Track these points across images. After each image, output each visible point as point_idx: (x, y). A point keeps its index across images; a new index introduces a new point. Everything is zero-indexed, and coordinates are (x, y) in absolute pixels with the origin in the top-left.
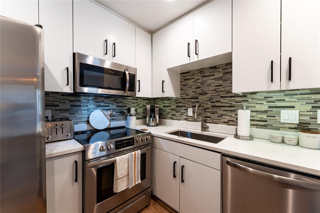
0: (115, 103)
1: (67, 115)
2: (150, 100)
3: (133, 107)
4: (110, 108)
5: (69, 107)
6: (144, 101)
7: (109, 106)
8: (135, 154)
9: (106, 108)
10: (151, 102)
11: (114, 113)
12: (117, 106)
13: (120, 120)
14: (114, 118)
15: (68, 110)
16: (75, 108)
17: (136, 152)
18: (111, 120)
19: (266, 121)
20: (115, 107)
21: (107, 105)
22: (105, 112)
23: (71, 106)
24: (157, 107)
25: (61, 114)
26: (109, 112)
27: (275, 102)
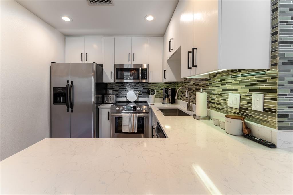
0: (142, 87)
1: (118, 93)
2: (171, 84)
3: (155, 89)
4: (139, 89)
5: (118, 89)
6: (165, 85)
7: (138, 89)
8: (134, 116)
9: (136, 90)
10: (172, 85)
11: (142, 93)
12: (143, 89)
13: (145, 97)
14: (142, 96)
15: (118, 90)
16: (121, 90)
17: (135, 114)
18: (138, 97)
19: (220, 104)
20: (142, 89)
21: (137, 88)
22: (135, 92)
23: (119, 88)
24: (170, 89)
25: (116, 92)
26: (138, 92)
27: (225, 85)
